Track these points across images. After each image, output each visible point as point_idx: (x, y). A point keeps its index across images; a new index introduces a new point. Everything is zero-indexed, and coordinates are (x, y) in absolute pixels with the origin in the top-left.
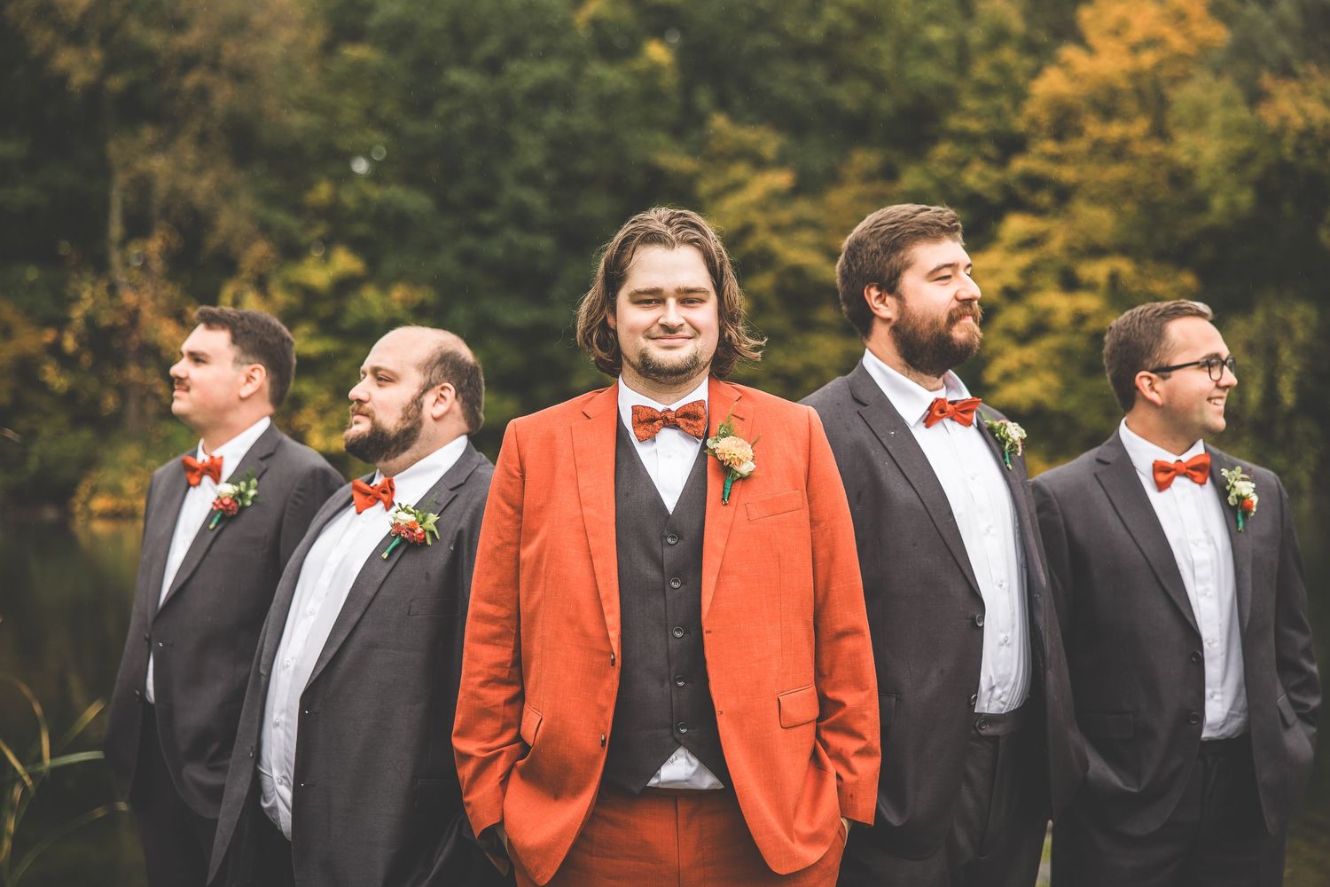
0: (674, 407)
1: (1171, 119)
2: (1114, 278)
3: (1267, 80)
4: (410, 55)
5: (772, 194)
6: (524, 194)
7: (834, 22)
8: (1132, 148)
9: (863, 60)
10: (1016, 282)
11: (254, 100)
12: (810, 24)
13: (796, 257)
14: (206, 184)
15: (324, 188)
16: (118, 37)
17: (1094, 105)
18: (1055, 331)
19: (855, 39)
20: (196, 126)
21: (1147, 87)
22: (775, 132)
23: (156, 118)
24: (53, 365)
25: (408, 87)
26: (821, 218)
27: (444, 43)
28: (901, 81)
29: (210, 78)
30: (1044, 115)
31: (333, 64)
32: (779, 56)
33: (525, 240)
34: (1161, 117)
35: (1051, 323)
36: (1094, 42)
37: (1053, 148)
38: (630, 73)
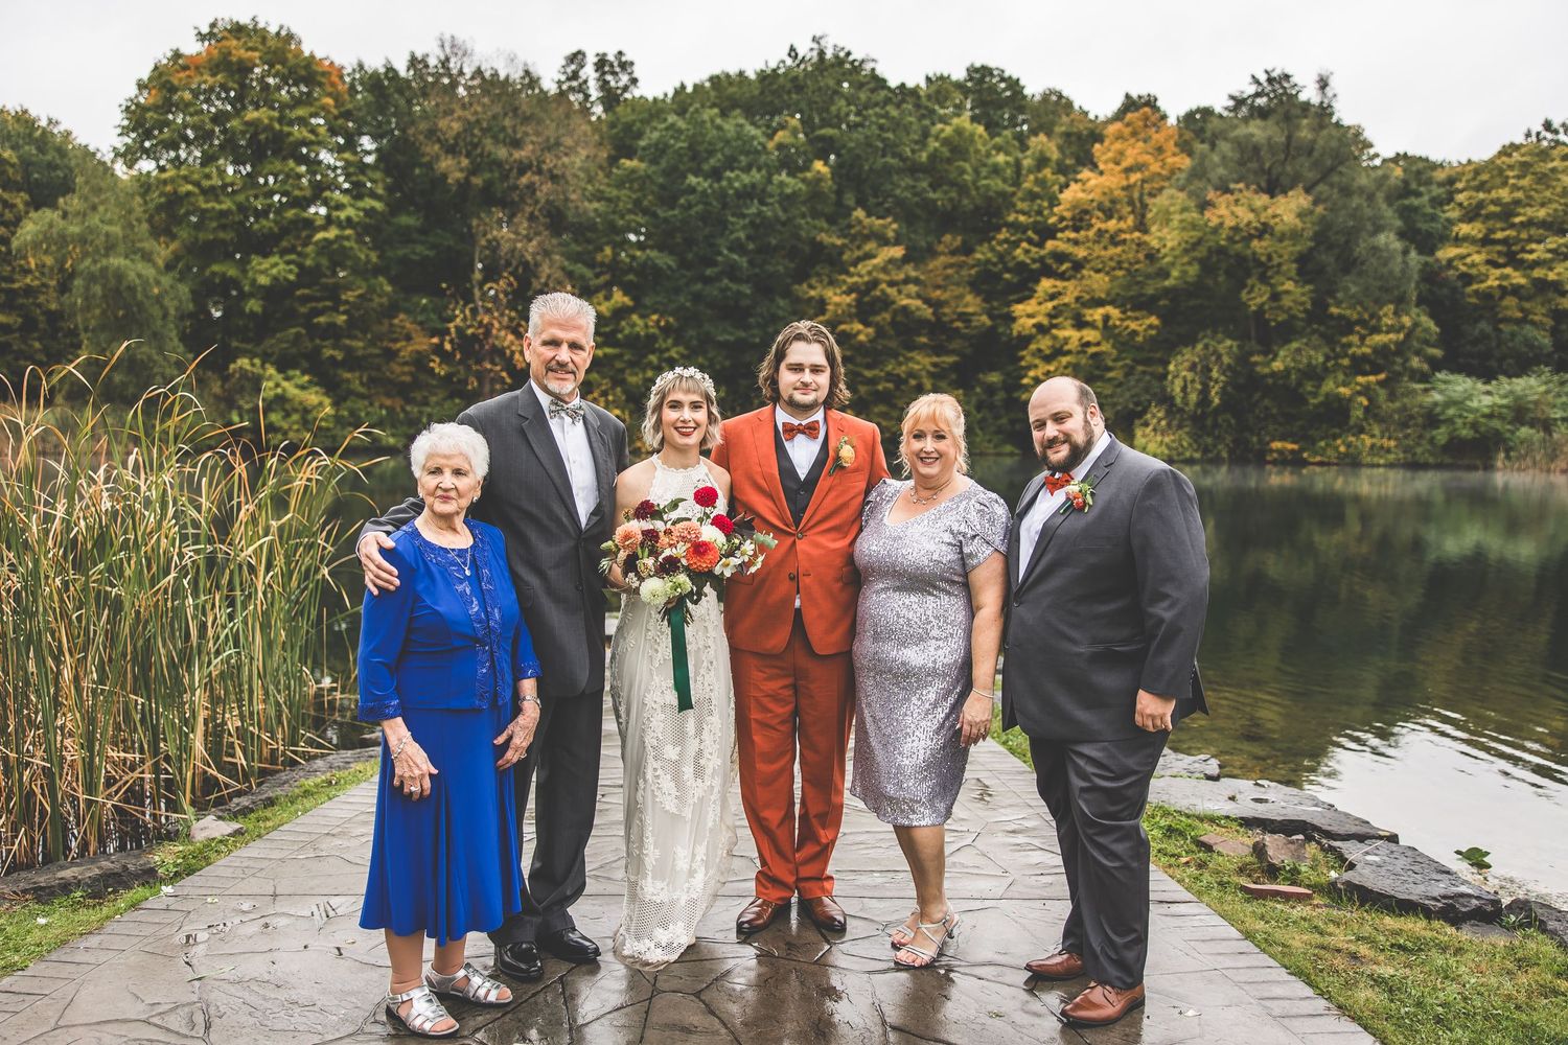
0: (804, 423)
1: (1149, 216)
2: (1106, 318)
3: (1211, 195)
4: (664, 163)
5: (891, 261)
6: (735, 257)
7: (936, 149)
8: (1123, 236)
9: (953, 175)
10: (1045, 322)
11: (564, 193)
12: (921, 150)
13: (905, 302)
14: (533, 246)
15: (608, 251)
16: (479, 151)
17: (1100, 207)
18: (1069, 352)
19: (949, 161)
20: (528, 209)
21: (1136, 195)
22: (895, 221)
23: (503, 203)
24: (438, 360)
25: (662, 187)
26: (922, 277)
27: (685, 159)
28: (977, 189)
29: (536, 178)
30: (1068, 215)
31: (615, 170)
32: (899, 171)
33: (734, 287)
34: (1143, 216)
35: (1066, 348)
36: (1102, 166)
37: (1073, 235)
38: (804, 180)
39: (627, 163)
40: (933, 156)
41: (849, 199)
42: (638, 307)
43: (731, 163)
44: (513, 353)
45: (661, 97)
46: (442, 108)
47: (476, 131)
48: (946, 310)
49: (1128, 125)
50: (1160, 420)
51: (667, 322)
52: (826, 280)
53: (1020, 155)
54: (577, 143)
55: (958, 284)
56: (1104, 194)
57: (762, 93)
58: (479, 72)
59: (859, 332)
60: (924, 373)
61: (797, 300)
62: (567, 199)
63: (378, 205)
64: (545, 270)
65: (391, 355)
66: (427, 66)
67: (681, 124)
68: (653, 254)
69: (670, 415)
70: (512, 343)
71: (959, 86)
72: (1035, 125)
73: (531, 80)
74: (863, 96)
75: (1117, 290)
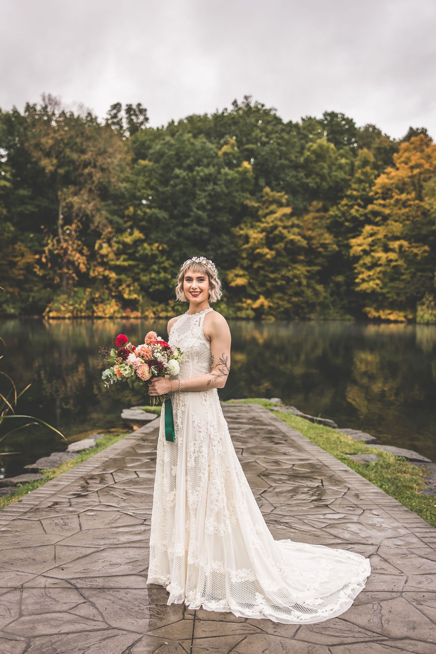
1: (424, 192)
2: (401, 247)
4: (162, 163)
5: (285, 215)
6: (200, 212)
7: (308, 156)
8: (409, 202)
9: (317, 170)
10: (367, 248)
11: (108, 177)
12: (300, 157)
13: (292, 237)
14: (91, 206)
15: (131, 209)
16: (62, 155)
17: (397, 187)
18: (381, 265)
19: (316, 162)
20: (88, 186)
21: (416, 181)
22: (286, 194)
23: (75, 183)
24: (38, 267)
25: (161, 175)
26: (301, 224)
27: (174, 160)
28: (330, 177)
29: (93, 170)
30: (380, 191)
31: (136, 166)
32: (289, 167)
33: (199, 229)
34: (420, 192)
35: (379, 262)
36: (398, 165)
37: (382, 202)
38: (238, 172)
39: (143, 162)
40: (307, 160)
41: (262, 182)
42: (147, 239)
43: (198, 163)
44: (79, 264)
45: (160, 128)
46: (43, 132)
47: (62, 145)
48: (314, 242)
49: (412, 143)
50: (430, 302)
51: (163, 247)
52: (249, 225)
53: (353, 159)
54: (116, 151)
55: (320, 228)
56: (399, 180)
57: (215, 125)
58: (63, 114)
59: (267, 254)
60: (302, 276)
61: (233, 236)
62: (109, 182)
63: (8, 184)
64: (97, 219)
65: (13, 264)
66: (35, 110)
67: (172, 141)
68: (156, 211)
69: (187, 285)
70: (79, 258)
71: (320, 122)
72: (361, 143)
73: (91, 118)
74: (269, 128)
75: (405, 232)
